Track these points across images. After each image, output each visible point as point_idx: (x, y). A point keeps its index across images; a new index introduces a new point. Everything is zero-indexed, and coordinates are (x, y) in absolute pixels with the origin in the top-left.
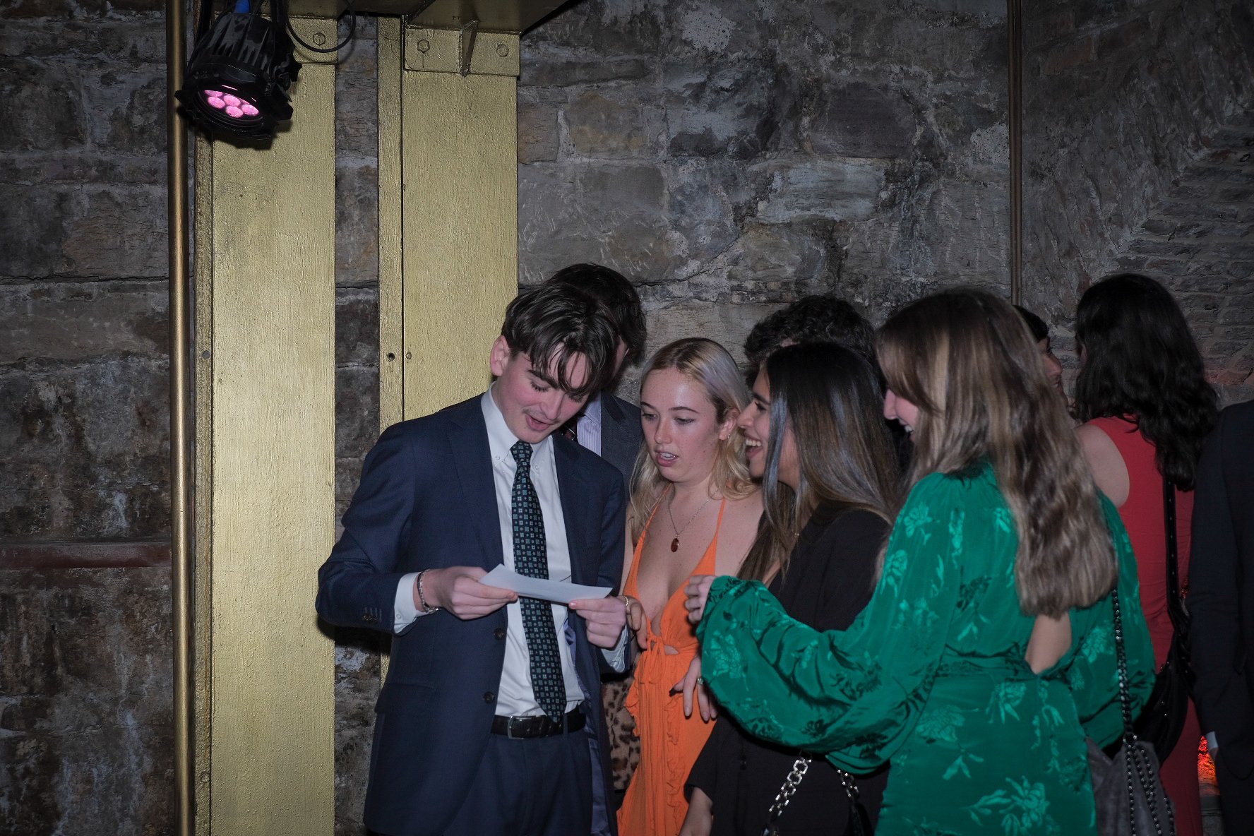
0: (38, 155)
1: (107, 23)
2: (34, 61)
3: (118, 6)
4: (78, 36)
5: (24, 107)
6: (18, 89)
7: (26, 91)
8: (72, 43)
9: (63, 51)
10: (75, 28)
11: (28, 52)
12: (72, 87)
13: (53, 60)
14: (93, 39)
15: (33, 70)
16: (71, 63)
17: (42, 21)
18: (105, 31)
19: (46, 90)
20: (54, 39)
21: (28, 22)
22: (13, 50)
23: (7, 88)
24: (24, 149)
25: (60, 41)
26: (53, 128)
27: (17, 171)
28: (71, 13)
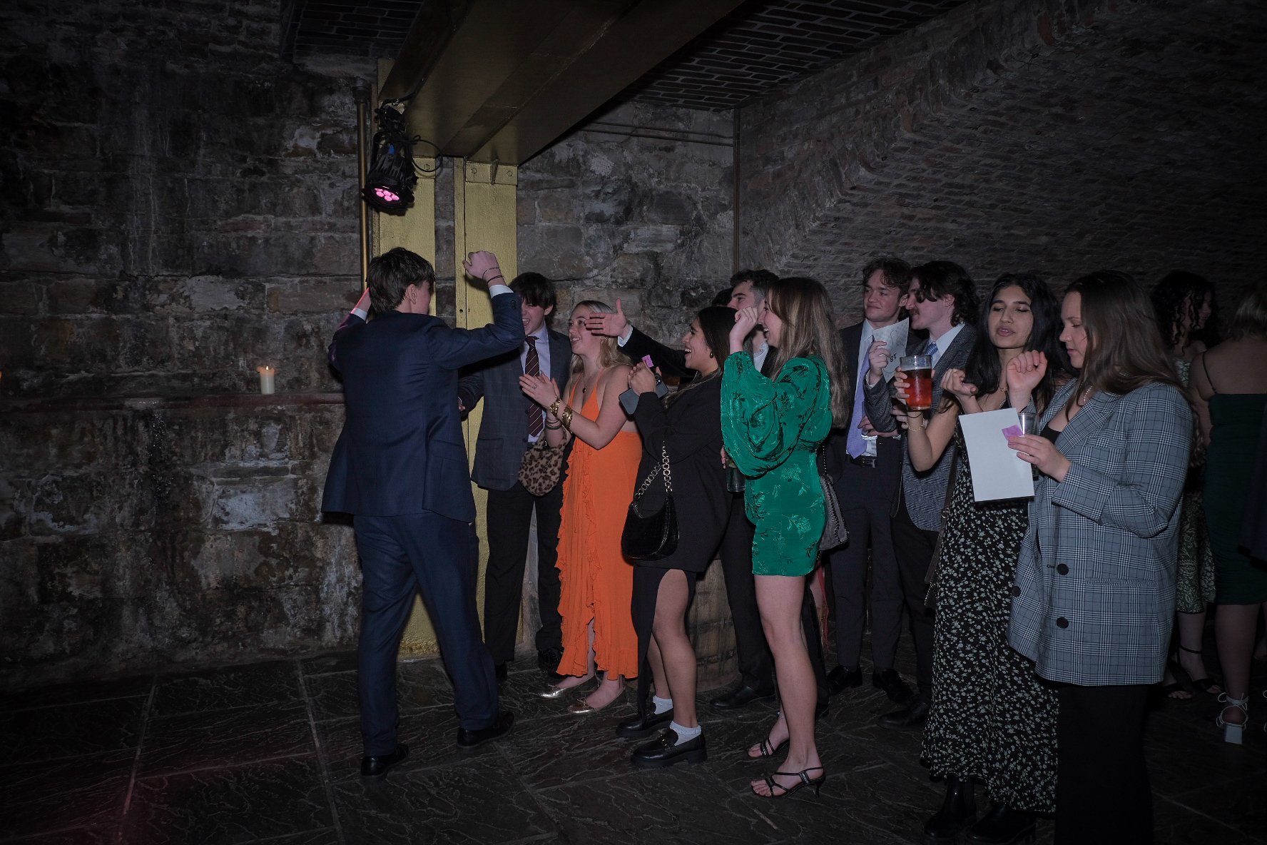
0: (301, 219)
1: (331, 160)
2: (298, 176)
3: (336, 152)
4: (319, 165)
5: (294, 197)
6: (292, 189)
7: (295, 190)
8: (315, 168)
9: (312, 172)
10: (317, 162)
11: (296, 172)
12: (316, 188)
13: (307, 176)
14: (325, 167)
15: (298, 181)
16: (315, 178)
17: (302, 158)
18: (330, 164)
19: (304, 191)
20: (308, 167)
21: (296, 159)
22: (289, 171)
23: (287, 189)
24: (295, 217)
25: (310, 168)
26: (307, 207)
27: (291, 226)
28: (315, 155)
